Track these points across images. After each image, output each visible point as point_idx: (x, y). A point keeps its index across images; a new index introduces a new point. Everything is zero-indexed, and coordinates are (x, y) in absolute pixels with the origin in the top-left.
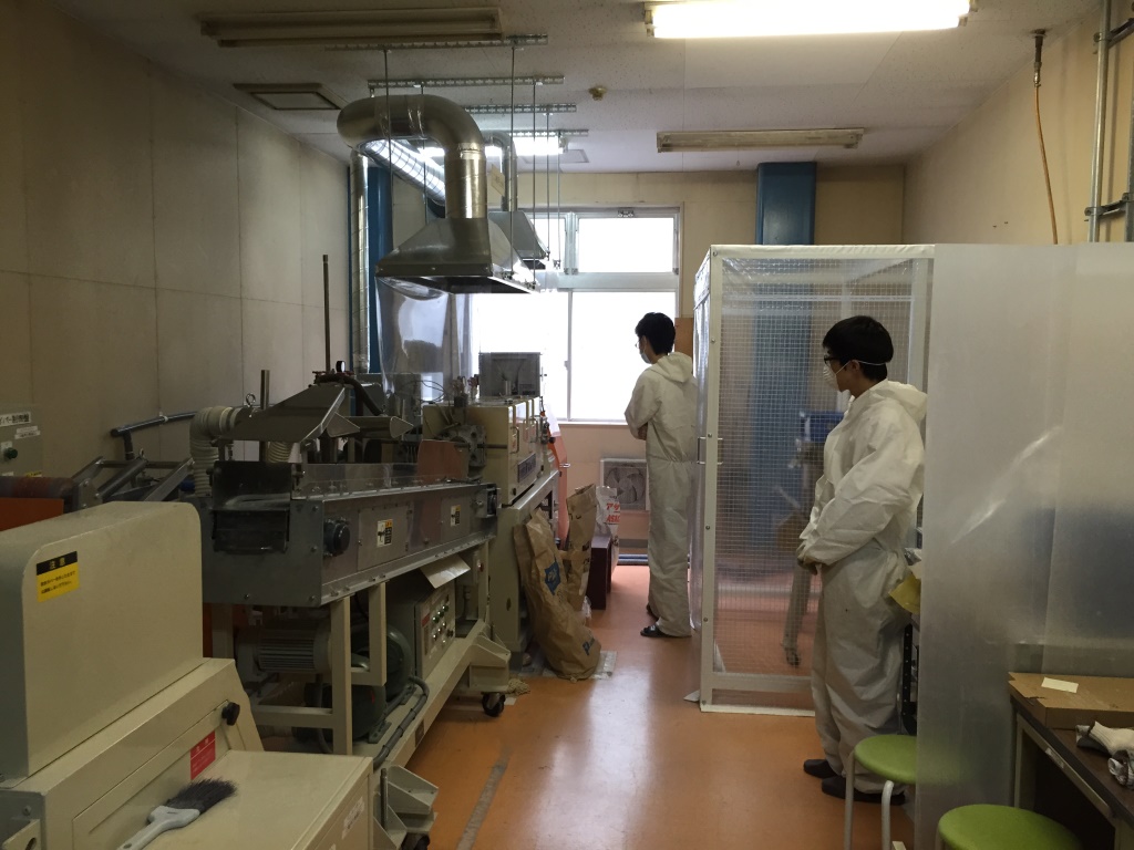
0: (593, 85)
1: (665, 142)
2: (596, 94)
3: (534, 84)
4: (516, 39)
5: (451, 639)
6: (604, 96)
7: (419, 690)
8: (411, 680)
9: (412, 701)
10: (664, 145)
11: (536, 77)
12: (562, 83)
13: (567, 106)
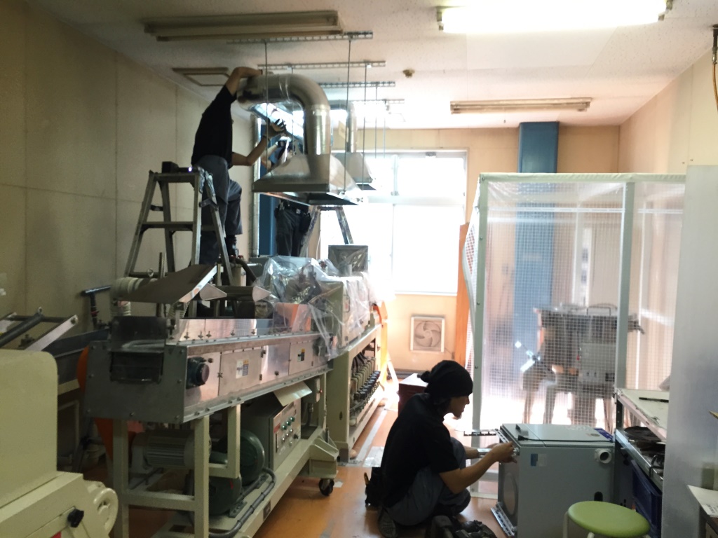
0: (405, 68)
1: (455, 107)
2: (408, 73)
3: (366, 66)
4: (352, 35)
5: (297, 440)
6: (413, 75)
7: (270, 478)
8: (264, 470)
9: (264, 485)
10: (455, 109)
11: (367, 62)
12: (384, 66)
13: (389, 83)
